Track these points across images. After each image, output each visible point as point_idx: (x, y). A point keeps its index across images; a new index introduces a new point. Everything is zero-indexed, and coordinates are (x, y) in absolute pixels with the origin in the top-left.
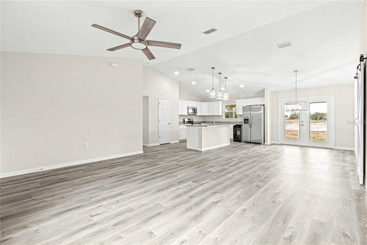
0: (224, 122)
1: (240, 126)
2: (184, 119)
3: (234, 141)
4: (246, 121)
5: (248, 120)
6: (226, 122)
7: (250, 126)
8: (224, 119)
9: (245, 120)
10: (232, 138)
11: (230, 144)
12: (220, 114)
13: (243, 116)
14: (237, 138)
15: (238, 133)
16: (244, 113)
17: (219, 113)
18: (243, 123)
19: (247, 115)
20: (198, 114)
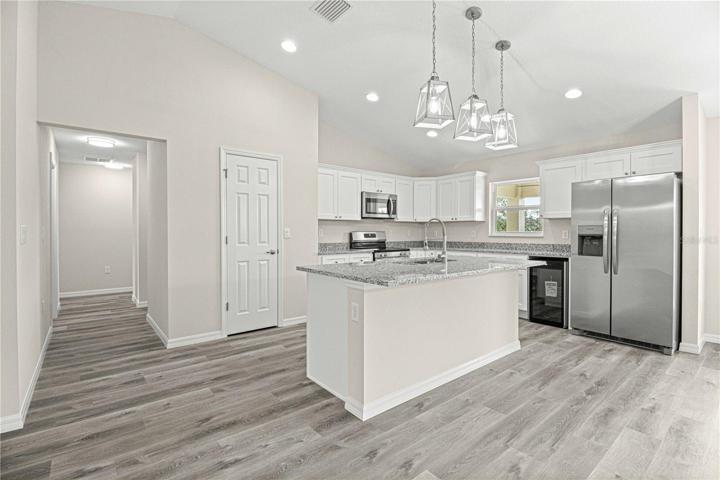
0: (492, 245)
1: (557, 263)
2: (351, 235)
3: (532, 319)
4: (590, 243)
5: (600, 238)
6: (500, 246)
7: (611, 267)
8: (491, 233)
9: (582, 238)
10: (525, 308)
11: (519, 348)
12: (479, 217)
13: (576, 223)
14: (545, 312)
15: (551, 291)
16: (581, 211)
17: (472, 211)
18: (575, 248)
19: (595, 218)
20: (400, 217)
